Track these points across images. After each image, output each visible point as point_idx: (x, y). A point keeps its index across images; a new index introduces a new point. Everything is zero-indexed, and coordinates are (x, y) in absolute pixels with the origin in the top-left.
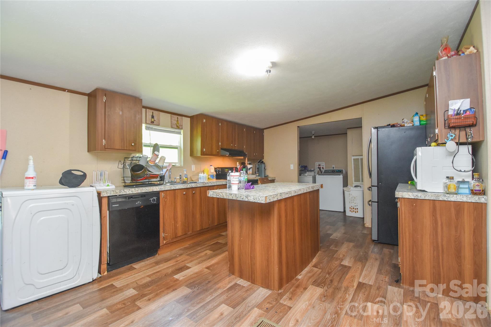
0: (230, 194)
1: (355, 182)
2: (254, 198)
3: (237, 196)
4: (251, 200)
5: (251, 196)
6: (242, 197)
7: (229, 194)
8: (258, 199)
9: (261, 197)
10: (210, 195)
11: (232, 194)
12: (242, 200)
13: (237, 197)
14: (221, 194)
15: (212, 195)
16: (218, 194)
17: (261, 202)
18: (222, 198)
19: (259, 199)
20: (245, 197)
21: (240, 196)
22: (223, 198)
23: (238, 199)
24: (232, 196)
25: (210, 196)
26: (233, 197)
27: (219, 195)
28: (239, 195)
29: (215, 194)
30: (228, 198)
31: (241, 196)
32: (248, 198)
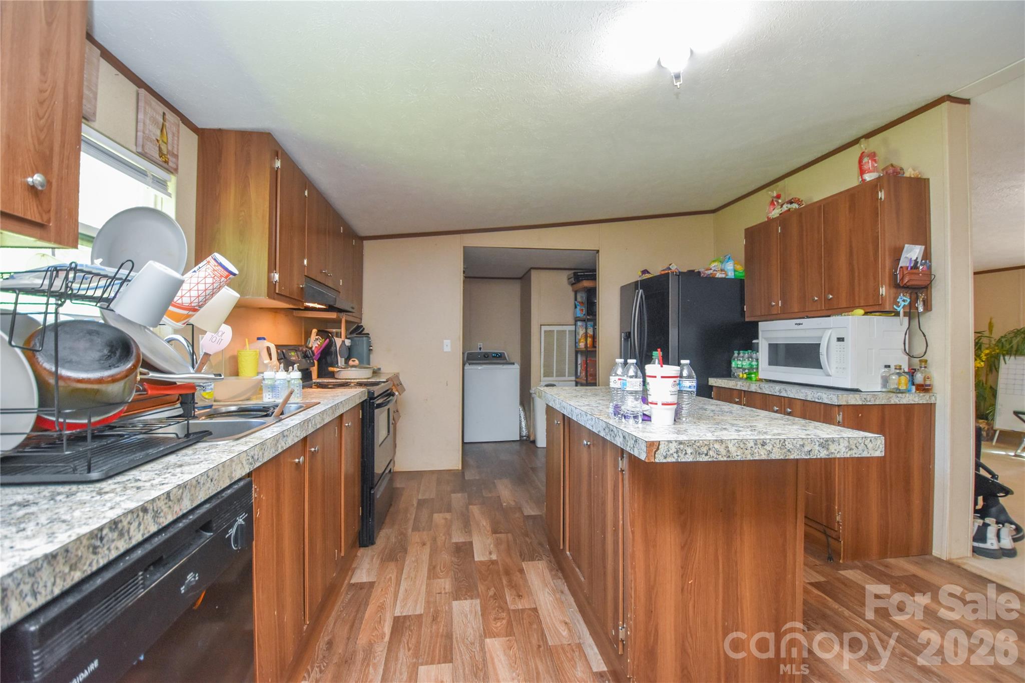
0: (759, 442)
1: (544, 377)
2: (848, 447)
3: (789, 446)
4: (838, 452)
5: (841, 440)
6: (807, 448)
7: (756, 444)
8: (861, 447)
9: (871, 441)
10: (665, 458)
11: (768, 441)
12: (809, 457)
13: (789, 451)
14: (717, 446)
15: (675, 455)
16: (704, 450)
17: (872, 456)
18: (725, 459)
19: (866, 446)
20: (817, 448)
21: (798, 446)
22: (727, 461)
23: (792, 457)
24: (768, 447)
25: (665, 461)
26: (770, 452)
27: (711, 453)
28: (795, 442)
29: (689, 451)
30: (749, 457)
31: (803, 446)
32: (828, 449)
